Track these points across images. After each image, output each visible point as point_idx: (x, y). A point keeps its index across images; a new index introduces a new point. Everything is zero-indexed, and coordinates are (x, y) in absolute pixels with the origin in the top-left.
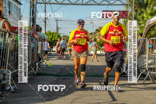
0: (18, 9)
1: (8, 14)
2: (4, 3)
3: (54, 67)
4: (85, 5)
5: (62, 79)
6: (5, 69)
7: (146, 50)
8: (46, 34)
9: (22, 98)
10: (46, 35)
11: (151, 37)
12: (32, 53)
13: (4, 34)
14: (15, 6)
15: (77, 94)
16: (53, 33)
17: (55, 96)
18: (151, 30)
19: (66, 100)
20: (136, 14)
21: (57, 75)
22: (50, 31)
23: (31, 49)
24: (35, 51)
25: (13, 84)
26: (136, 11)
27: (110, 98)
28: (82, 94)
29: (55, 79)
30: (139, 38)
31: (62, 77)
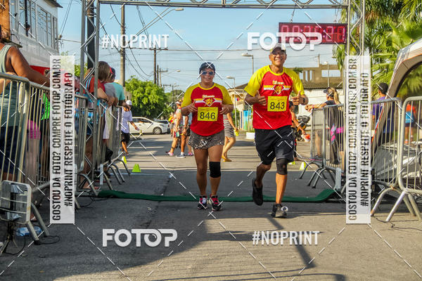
0: (49, 19)
1: (22, 32)
2: (13, 4)
3: (147, 175)
4: (231, 7)
5: (168, 207)
6: (16, 180)
7: (397, 130)
8: (124, 86)
9: (61, 260)
10: (125, 88)
11: (410, 94)
12: (87, 138)
13: (13, 87)
14: (42, 12)
15: (209, 248)
16: (146, 83)
17: (150, 255)
18: (411, 76)
19: (179, 264)
20: (371, 33)
21: (155, 196)
22: (136, 78)
23: (86, 127)
24: (95, 132)
25: (37, 221)
26: (371, 24)
27: (300, 260)
28: (222, 248)
29: (149, 207)
30: (379, 96)
31: (169, 203)
